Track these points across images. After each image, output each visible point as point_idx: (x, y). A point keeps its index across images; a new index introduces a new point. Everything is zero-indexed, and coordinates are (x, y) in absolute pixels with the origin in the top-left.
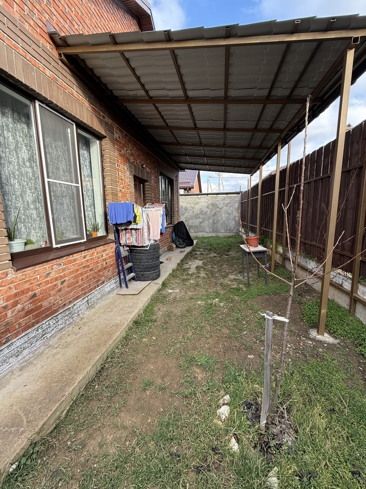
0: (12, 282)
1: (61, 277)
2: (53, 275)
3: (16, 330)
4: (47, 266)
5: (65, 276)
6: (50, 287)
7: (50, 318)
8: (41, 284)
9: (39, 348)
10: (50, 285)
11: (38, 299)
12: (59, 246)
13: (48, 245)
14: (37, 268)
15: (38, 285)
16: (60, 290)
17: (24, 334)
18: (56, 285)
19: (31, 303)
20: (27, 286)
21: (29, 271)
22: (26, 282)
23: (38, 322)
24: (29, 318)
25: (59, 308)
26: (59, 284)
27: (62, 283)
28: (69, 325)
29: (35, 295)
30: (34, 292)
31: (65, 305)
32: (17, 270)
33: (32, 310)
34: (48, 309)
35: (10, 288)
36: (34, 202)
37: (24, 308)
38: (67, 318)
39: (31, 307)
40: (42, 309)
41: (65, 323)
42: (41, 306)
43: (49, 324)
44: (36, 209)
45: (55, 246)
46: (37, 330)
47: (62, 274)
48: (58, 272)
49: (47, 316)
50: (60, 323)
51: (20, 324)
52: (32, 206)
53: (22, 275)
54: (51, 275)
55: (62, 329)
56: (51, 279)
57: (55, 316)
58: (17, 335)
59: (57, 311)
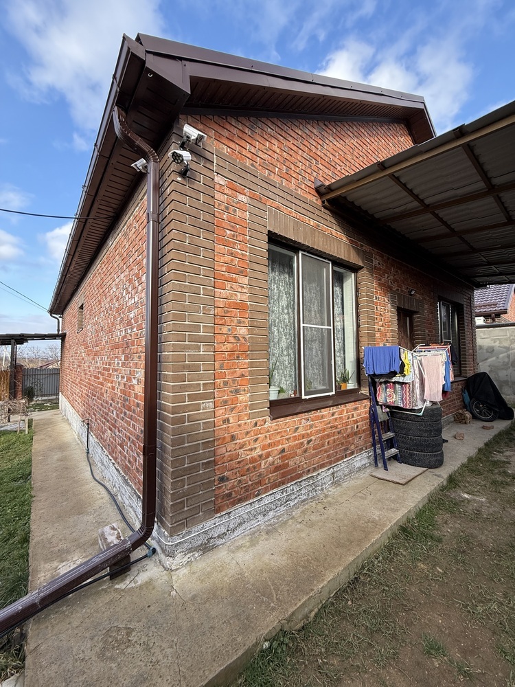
0: (268, 431)
1: (308, 434)
2: (301, 431)
3: (266, 484)
4: (296, 419)
5: (311, 434)
6: (297, 444)
7: (295, 482)
8: (290, 438)
9: (283, 514)
10: (297, 442)
11: (286, 455)
12: (307, 397)
13: (298, 395)
14: (289, 420)
15: (288, 439)
16: (305, 451)
17: (271, 492)
18: (302, 443)
19: (280, 458)
20: (278, 438)
21: (281, 421)
22: (278, 433)
23: (284, 483)
24: (277, 475)
25: (303, 472)
26: (305, 442)
27: (309, 442)
28: (311, 498)
29: (283, 450)
30: (283, 446)
31: (309, 471)
32: (273, 419)
33: (280, 466)
34: (294, 470)
35: (266, 437)
36: (287, 348)
37: (274, 462)
38: (310, 488)
39: (278, 462)
40: (289, 468)
41: (308, 495)
42: (287, 465)
43: (293, 490)
44: (289, 355)
45: (304, 397)
46: (282, 493)
47: (309, 432)
48: (305, 428)
49: (292, 479)
50: (303, 492)
51: (269, 479)
52: (285, 353)
53: (276, 425)
54: (299, 430)
55: (304, 501)
56: (299, 436)
57: (299, 482)
58: (266, 490)
59: (300, 476)
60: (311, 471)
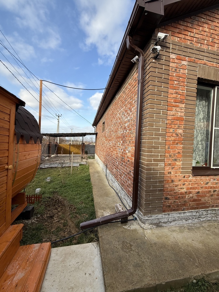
0: (191, 181)
1: (214, 187)
2: (210, 185)
3: (188, 206)
4: (207, 178)
5: (216, 187)
6: (207, 191)
7: (204, 209)
8: (203, 187)
9: (197, 223)
11: (200, 195)
12: (214, 168)
13: (208, 166)
14: (203, 178)
16: (212, 195)
17: (190, 211)
18: (210, 191)
19: (196, 196)
20: (196, 186)
21: (198, 178)
22: (196, 183)
23: (197, 208)
24: (194, 203)
25: (210, 206)
26: (212, 191)
27: (214, 191)
28: (214, 220)
29: (199, 192)
30: (199, 190)
31: (213, 206)
32: (195, 176)
33: (196, 200)
34: (204, 203)
35: (189, 184)
36: (201, 141)
37: (193, 197)
38: (213, 215)
39: (195, 198)
40: (201, 202)
41: (212, 218)
42: (200, 200)
43: (203, 213)
44: (202, 144)
45: (212, 167)
46: (197, 213)
48: (212, 183)
49: (202, 208)
50: (209, 216)
51: (190, 204)
52: (200, 143)
53: (195, 179)
55: (209, 220)
56: (208, 187)
57: (207, 210)
58: (188, 209)
59: (208, 207)
60: (214, 207)
